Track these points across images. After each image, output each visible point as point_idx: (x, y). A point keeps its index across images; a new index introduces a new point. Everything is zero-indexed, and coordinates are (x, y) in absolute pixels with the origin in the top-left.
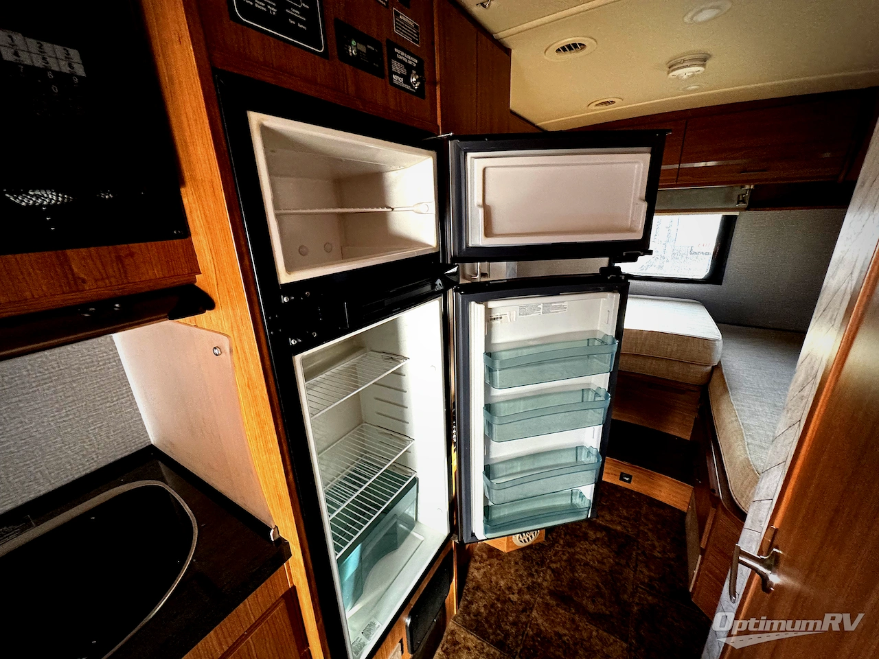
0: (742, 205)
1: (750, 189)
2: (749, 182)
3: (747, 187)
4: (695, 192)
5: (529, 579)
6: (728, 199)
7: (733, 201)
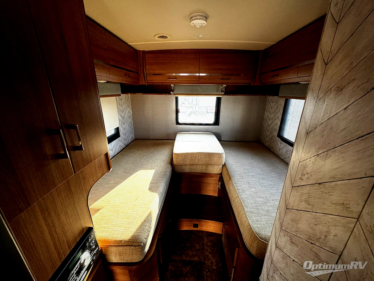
0: (223, 93)
1: (225, 87)
2: (224, 84)
3: (224, 86)
4: (206, 87)
6: (218, 91)
7: (219, 91)
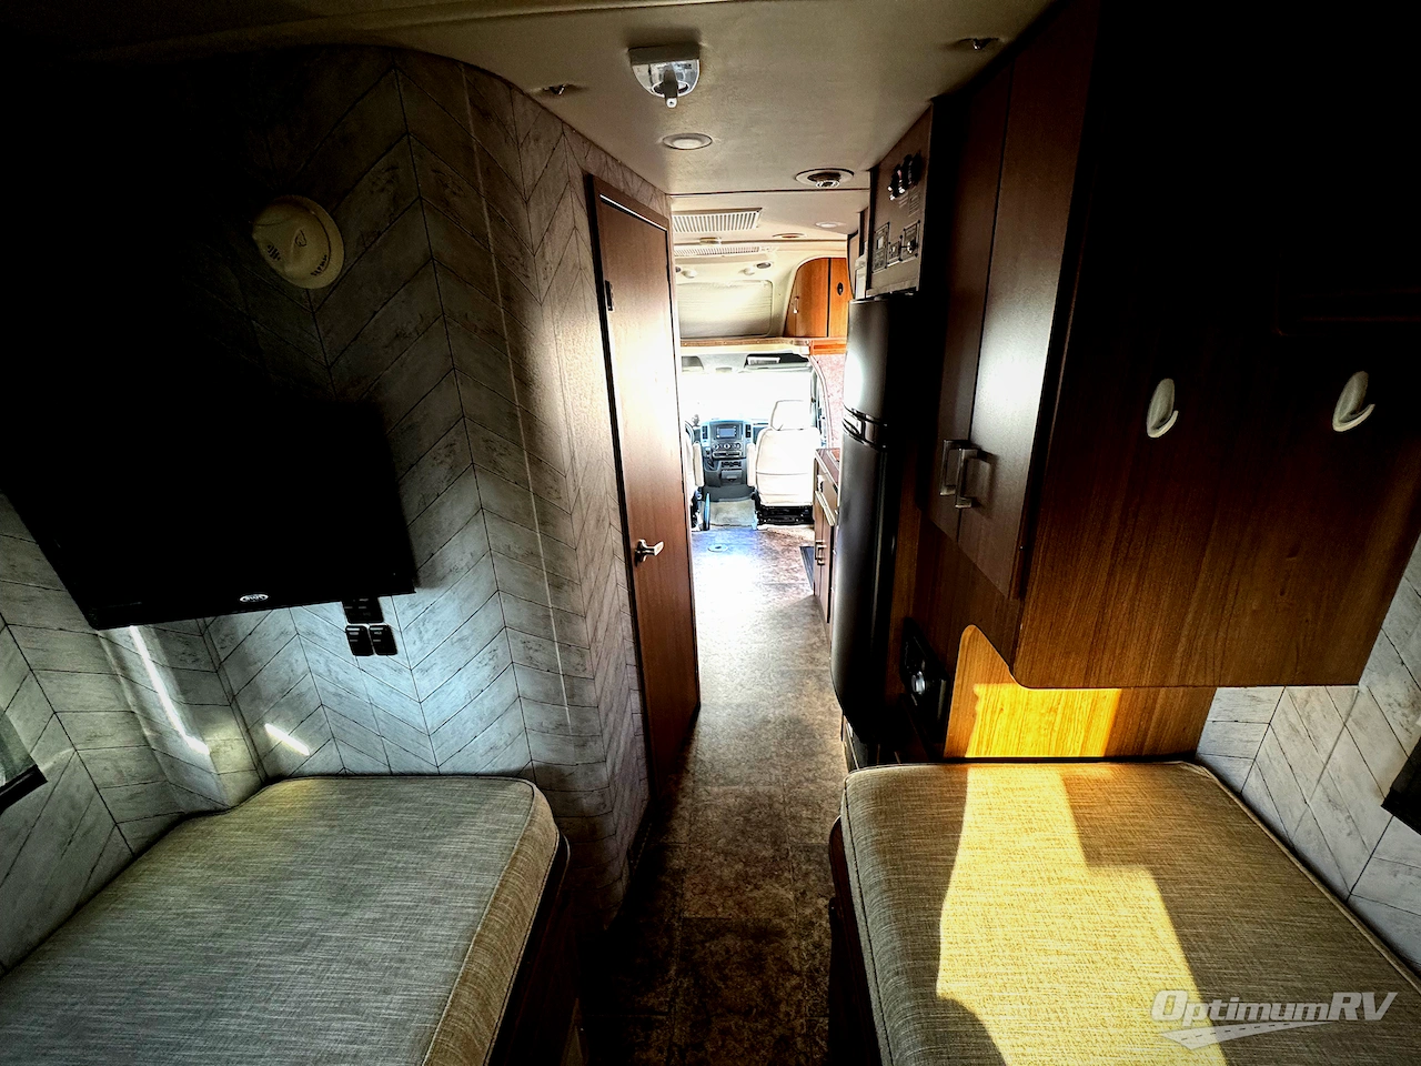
5: (817, 938)
